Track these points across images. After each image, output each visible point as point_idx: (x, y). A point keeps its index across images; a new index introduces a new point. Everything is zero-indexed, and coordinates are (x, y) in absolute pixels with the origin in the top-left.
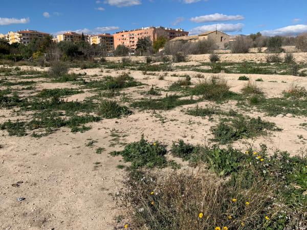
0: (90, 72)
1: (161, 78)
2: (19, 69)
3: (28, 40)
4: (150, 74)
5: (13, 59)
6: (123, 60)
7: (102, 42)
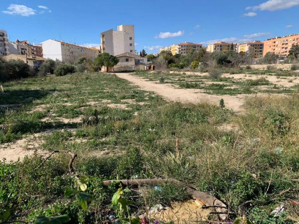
0: (237, 77)
1: (291, 81)
4: (282, 78)
6: (268, 68)
7: (250, 49)
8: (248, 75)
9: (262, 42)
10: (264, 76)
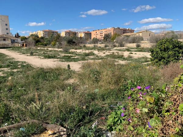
0: (78, 51)
1: (104, 53)
2: (48, 49)
3: (47, 35)
4: (100, 52)
5: (43, 45)
6: (94, 46)
7: (85, 36)
8: (84, 50)
9: (90, 32)
10: (92, 51)
